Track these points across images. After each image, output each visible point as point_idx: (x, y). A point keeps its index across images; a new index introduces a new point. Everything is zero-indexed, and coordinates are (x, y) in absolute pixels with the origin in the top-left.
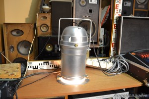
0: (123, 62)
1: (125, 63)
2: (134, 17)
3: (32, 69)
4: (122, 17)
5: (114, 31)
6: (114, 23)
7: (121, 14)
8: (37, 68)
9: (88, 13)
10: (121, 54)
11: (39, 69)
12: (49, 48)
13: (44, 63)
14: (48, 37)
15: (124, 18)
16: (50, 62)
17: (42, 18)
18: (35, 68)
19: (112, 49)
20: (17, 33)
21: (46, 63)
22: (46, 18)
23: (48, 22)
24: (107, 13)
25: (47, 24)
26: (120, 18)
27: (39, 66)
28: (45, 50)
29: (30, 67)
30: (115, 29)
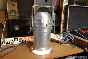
0: (70, 36)
1: (72, 37)
2: (76, 6)
3: (5, 44)
4: (69, 5)
5: (63, 15)
6: (63, 10)
7: (67, 3)
9: (44, 3)
10: (68, 31)
11: (11, 44)
12: (17, 28)
13: (14, 39)
14: (16, 20)
15: (70, 6)
16: (19, 38)
17: (11, 6)
18: (8, 44)
19: (62, 28)
21: (16, 39)
22: (14, 5)
23: (16, 8)
24: (57, 2)
25: (15, 10)
26: (67, 6)
27: (11, 42)
28: (14, 30)
29: (3, 43)
30: (64, 14)
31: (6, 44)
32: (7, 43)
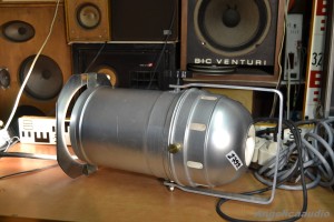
3: (32, 140)
8: (47, 140)
11: (52, 141)
18: (42, 140)
20: (21, 31)
27: (51, 135)
29: (26, 134)
30: (322, 18)
31: (37, 140)
32: (39, 136)
